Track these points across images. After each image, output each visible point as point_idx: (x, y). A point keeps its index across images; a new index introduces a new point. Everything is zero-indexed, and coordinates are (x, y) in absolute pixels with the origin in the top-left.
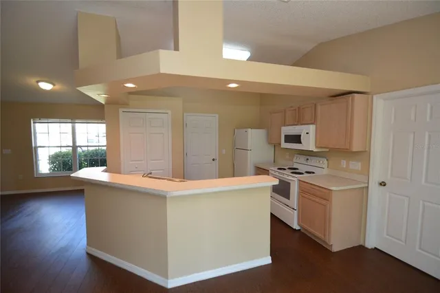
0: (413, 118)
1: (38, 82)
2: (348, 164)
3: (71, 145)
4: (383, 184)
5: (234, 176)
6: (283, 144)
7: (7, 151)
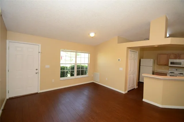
6: (170, 65)
7: (48, 66)
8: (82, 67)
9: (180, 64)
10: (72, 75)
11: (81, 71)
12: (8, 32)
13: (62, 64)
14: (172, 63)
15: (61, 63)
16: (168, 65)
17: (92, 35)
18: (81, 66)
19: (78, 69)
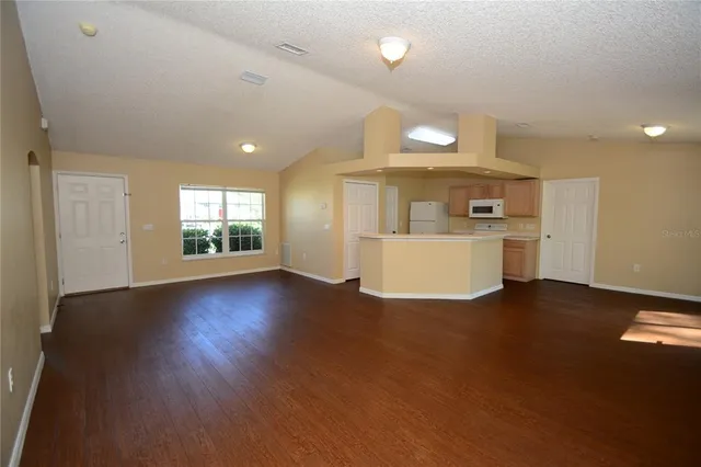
1: (241, 145)
2: (524, 227)
3: (218, 218)
4: (549, 237)
6: (472, 215)
7: (148, 227)
8: (246, 231)
9: (490, 210)
10: (219, 249)
11: (243, 240)
13: (185, 222)
14: (476, 210)
15: (182, 219)
16: (466, 216)
17: (248, 148)
19: (231, 233)
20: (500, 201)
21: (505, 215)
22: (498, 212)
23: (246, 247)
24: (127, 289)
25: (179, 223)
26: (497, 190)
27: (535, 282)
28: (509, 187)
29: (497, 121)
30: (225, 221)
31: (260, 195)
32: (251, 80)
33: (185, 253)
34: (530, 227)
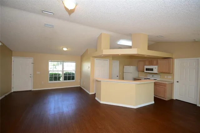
0: (185, 65)
1: (63, 48)
2: (167, 77)
3: (62, 70)
4: (178, 82)
5: (123, 80)
6: (145, 71)
8: (69, 74)
9: (152, 70)
11: (69, 77)
12: (13, 52)
13: (50, 71)
14: (147, 69)
16: (144, 71)
17: (65, 49)
18: (68, 72)
19: (64, 75)
20: (156, 67)
21: (158, 72)
22: (155, 71)
23: (69, 79)
24: (31, 91)
25: (48, 71)
26: (155, 62)
27: (172, 101)
28: (159, 61)
29: (148, 35)
30: (63, 71)
31: (75, 63)
32: (50, 27)
33: (50, 80)
34: (170, 77)
